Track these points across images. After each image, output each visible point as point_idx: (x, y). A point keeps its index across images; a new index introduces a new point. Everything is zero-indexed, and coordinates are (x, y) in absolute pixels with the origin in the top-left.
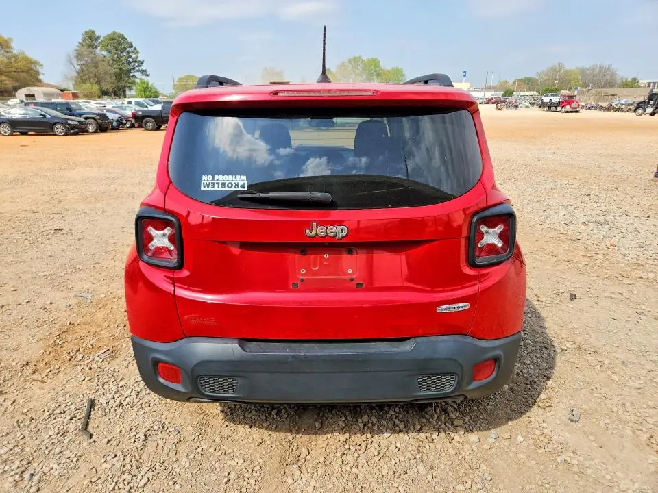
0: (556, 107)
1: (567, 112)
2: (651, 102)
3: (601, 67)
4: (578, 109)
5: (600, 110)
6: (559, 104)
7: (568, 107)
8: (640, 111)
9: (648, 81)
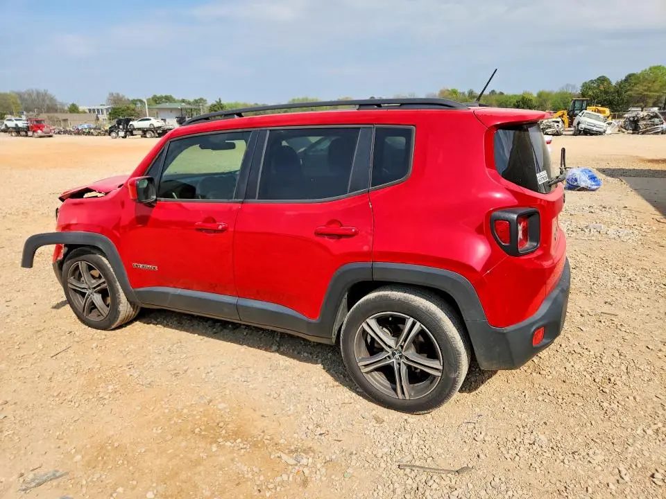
0: (26, 132)
1: (41, 137)
2: (121, 127)
3: (38, 93)
4: (50, 134)
5: (71, 134)
6: (27, 129)
7: (39, 131)
8: (114, 134)
9: (89, 108)
